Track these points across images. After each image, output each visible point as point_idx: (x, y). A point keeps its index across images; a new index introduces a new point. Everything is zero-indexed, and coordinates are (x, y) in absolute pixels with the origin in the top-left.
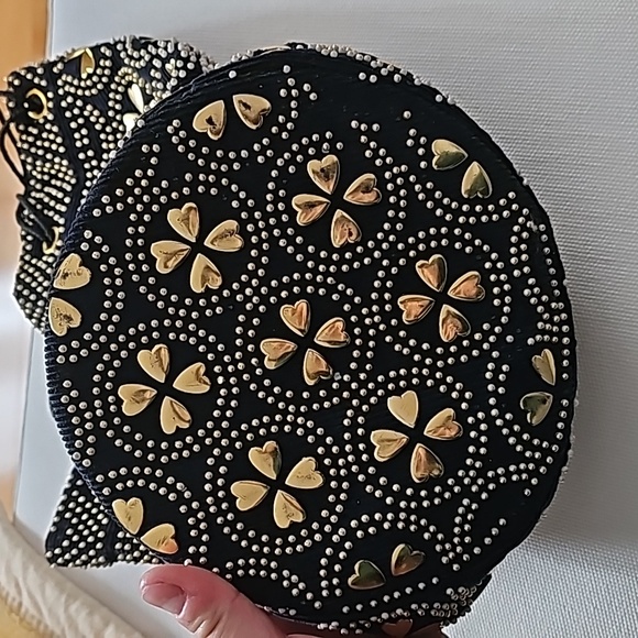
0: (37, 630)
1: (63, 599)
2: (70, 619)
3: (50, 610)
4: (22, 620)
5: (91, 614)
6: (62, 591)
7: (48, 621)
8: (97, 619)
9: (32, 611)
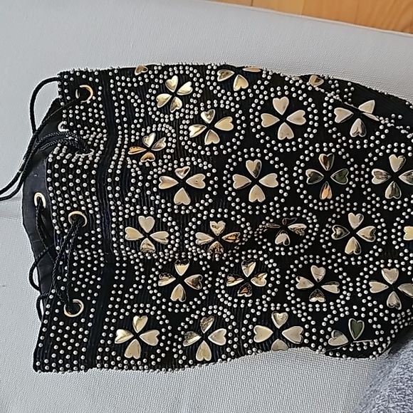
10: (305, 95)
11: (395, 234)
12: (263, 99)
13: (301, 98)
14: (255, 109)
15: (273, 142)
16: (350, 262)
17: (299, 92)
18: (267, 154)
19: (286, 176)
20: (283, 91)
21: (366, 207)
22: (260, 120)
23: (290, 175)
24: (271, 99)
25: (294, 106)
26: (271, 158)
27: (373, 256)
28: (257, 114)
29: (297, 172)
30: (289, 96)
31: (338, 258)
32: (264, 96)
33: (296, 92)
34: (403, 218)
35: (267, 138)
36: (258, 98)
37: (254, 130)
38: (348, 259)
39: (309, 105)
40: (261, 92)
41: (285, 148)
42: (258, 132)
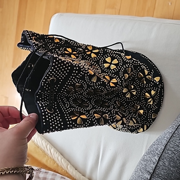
0: (37, 146)
1: (41, 140)
2: (42, 144)
3: (39, 142)
4: (34, 144)
5: (45, 142)
6: (41, 138)
7: (39, 144)
8: (46, 143)
9: (36, 142)
10: (115, 55)
11: (142, 94)
12: (102, 60)
13: (114, 56)
14: (101, 63)
15: (110, 70)
16: (127, 100)
17: (113, 54)
18: (110, 74)
19: (118, 78)
20: (108, 55)
21: (135, 84)
22: (104, 66)
23: (120, 78)
24: (105, 59)
25: (113, 59)
26: (111, 75)
27: (134, 99)
28: (102, 64)
29: (121, 76)
30: (110, 56)
31: (123, 98)
32: (102, 59)
33: (112, 54)
34: (145, 90)
35: (108, 70)
36: (101, 60)
37: (103, 69)
38: (126, 99)
39: (117, 57)
40: (101, 58)
41: (114, 71)
42: (105, 69)
